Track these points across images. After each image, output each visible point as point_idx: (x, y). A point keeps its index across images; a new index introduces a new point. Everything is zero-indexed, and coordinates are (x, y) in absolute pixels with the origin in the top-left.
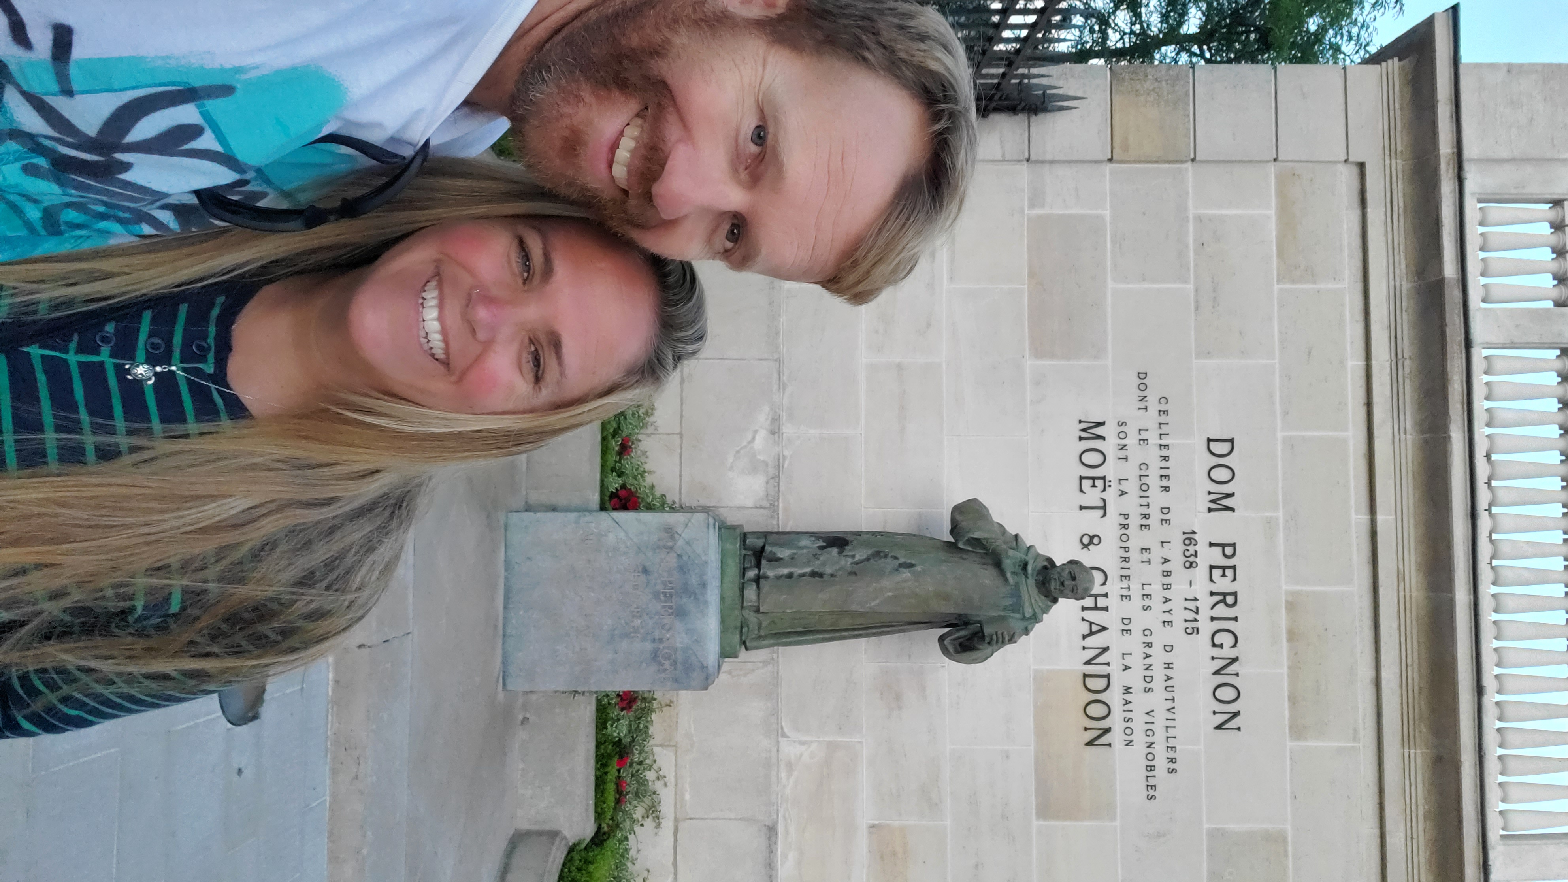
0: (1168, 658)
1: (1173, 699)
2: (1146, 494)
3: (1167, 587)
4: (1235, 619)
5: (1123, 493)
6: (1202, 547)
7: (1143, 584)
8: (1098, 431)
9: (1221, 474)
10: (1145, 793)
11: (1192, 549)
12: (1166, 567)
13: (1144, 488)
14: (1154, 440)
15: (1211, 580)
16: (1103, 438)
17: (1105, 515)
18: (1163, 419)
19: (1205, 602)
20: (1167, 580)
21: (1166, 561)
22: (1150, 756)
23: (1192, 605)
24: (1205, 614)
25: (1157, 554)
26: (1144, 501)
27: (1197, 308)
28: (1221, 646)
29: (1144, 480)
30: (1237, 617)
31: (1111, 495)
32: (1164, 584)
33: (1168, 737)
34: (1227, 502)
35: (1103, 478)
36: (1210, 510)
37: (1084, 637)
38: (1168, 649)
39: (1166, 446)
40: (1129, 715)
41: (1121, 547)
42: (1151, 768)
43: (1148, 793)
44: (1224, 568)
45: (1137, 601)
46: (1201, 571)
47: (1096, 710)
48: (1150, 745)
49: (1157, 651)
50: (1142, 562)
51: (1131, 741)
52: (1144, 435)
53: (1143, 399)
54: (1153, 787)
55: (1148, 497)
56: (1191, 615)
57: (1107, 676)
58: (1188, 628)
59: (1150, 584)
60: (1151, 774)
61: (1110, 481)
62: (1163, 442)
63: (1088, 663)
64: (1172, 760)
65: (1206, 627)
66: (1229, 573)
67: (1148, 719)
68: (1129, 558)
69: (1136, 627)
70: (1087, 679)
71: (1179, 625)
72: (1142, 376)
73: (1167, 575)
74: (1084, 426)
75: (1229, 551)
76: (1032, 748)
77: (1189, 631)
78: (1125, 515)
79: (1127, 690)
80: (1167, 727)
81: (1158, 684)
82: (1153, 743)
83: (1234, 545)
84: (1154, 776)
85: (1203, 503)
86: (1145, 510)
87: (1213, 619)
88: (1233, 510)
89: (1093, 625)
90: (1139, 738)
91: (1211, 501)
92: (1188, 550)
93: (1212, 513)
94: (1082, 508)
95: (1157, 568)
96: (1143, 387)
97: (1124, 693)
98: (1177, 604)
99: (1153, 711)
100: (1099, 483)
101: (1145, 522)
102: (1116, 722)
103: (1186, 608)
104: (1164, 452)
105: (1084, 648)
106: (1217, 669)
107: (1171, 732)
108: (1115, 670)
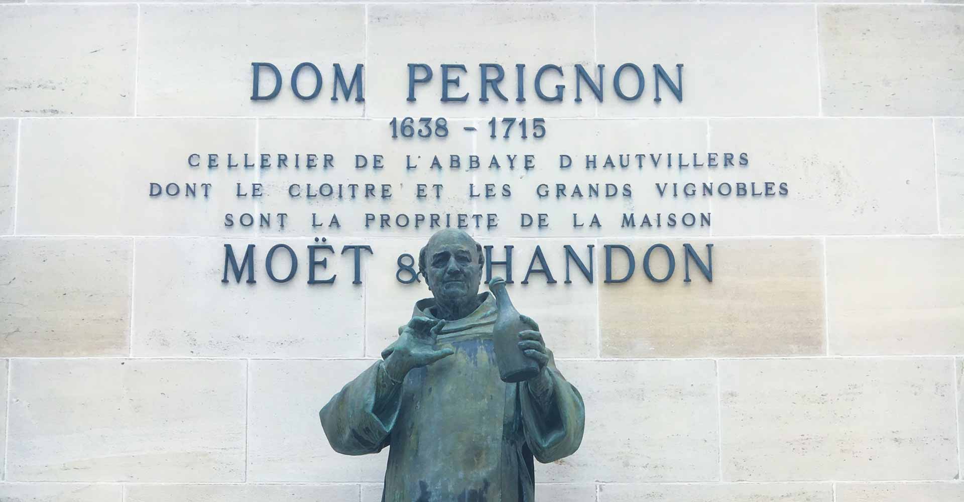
0: (579, 163)
1: (640, 157)
2: (336, 189)
3: (475, 163)
4: (520, 68)
5: (335, 222)
6: (416, 113)
7: (472, 196)
8: (240, 256)
9: (306, 84)
10: (778, 199)
11: (417, 126)
12: (445, 162)
13: (326, 192)
14: (255, 176)
15: (464, 99)
16: (251, 248)
17: (368, 248)
18: (222, 161)
19: (497, 110)
20: (465, 163)
21: (436, 163)
22: (724, 191)
23: (501, 129)
24: (512, 110)
25: (425, 175)
26: (347, 193)
27: (55, 112)
28: (560, 88)
29: (315, 190)
30: (517, 66)
31: (337, 240)
32: (471, 167)
33: (695, 165)
34: (348, 76)
35: (312, 249)
36: (360, 100)
37: (551, 281)
38: (566, 163)
39: (264, 159)
40: (664, 220)
41: (417, 226)
42: (741, 190)
43: (777, 194)
44: (446, 82)
45: (497, 206)
46: (452, 115)
47: (659, 267)
48: (707, 190)
49: (569, 180)
50: (438, 196)
51: (703, 215)
52: (247, 189)
53: (191, 191)
54: (768, 187)
55: (340, 186)
56: (516, 131)
57: (609, 249)
58: (535, 135)
59: (471, 185)
60: (749, 188)
61: (317, 240)
62: (257, 162)
63: (589, 276)
64: (728, 160)
65: (533, 109)
66: (452, 76)
67: (669, 192)
68: (432, 215)
69: (535, 208)
70: (614, 278)
71: (530, 146)
72: (155, 191)
73: (458, 161)
74: (231, 277)
75: (420, 75)
76: (717, 359)
77: (539, 133)
78: (367, 219)
79: (628, 221)
80: (681, 166)
81: (618, 178)
82: (705, 185)
83: (412, 68)
84: (753, 184)
85: (348, 109)
86: (361, 192)
87: (521, 99)
88: (359, 68)
89: (533, 268)
90: (698, 205)
91: (347, 97)
92: (420, 131)
93: (366, 96)
94: (357, 282)
95: (446, 177)
96: (173, 190)
97: (633, 225)
98: (501, 149)
99: (658, 185)
100: (319, 256)
101: (378, 192)
102: (675, 239)
103: (506, 136)
104: (273, 161)
105: (568, 282)
106: (593, 96)
107: (688, 159)
108: (600, 240)
